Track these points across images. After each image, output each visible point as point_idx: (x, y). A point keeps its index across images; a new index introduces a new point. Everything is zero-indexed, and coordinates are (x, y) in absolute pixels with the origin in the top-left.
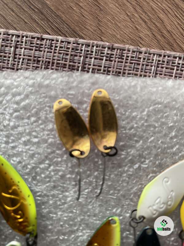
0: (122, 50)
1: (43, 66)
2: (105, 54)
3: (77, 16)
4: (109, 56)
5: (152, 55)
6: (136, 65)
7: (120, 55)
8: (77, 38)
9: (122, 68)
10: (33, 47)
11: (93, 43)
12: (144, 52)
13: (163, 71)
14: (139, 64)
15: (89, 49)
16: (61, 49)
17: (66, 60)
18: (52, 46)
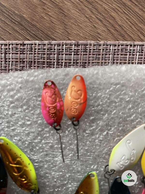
0: (85, 46)
1: (28, 65)
2: (73, 50)
3: (48, 23)
4: (76, 51)
5: (109, 46)
6: (97, 55)
7: (84, 50)
8: (50, 40)
9: (87, 59)
10: (18, 51)
11: (63, 43)
12: (103, 44)
13: (119, 57)
14: (100, 54)
15: (60, 48)
16: (39, 50)
17: (44, 58)
18: (32, 49)
